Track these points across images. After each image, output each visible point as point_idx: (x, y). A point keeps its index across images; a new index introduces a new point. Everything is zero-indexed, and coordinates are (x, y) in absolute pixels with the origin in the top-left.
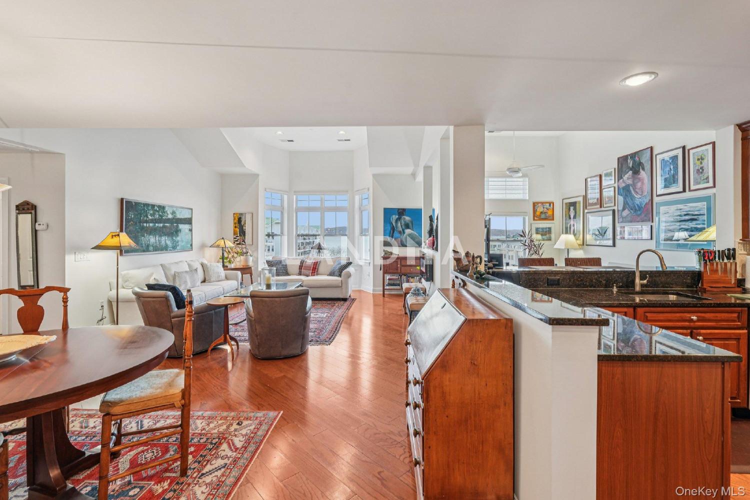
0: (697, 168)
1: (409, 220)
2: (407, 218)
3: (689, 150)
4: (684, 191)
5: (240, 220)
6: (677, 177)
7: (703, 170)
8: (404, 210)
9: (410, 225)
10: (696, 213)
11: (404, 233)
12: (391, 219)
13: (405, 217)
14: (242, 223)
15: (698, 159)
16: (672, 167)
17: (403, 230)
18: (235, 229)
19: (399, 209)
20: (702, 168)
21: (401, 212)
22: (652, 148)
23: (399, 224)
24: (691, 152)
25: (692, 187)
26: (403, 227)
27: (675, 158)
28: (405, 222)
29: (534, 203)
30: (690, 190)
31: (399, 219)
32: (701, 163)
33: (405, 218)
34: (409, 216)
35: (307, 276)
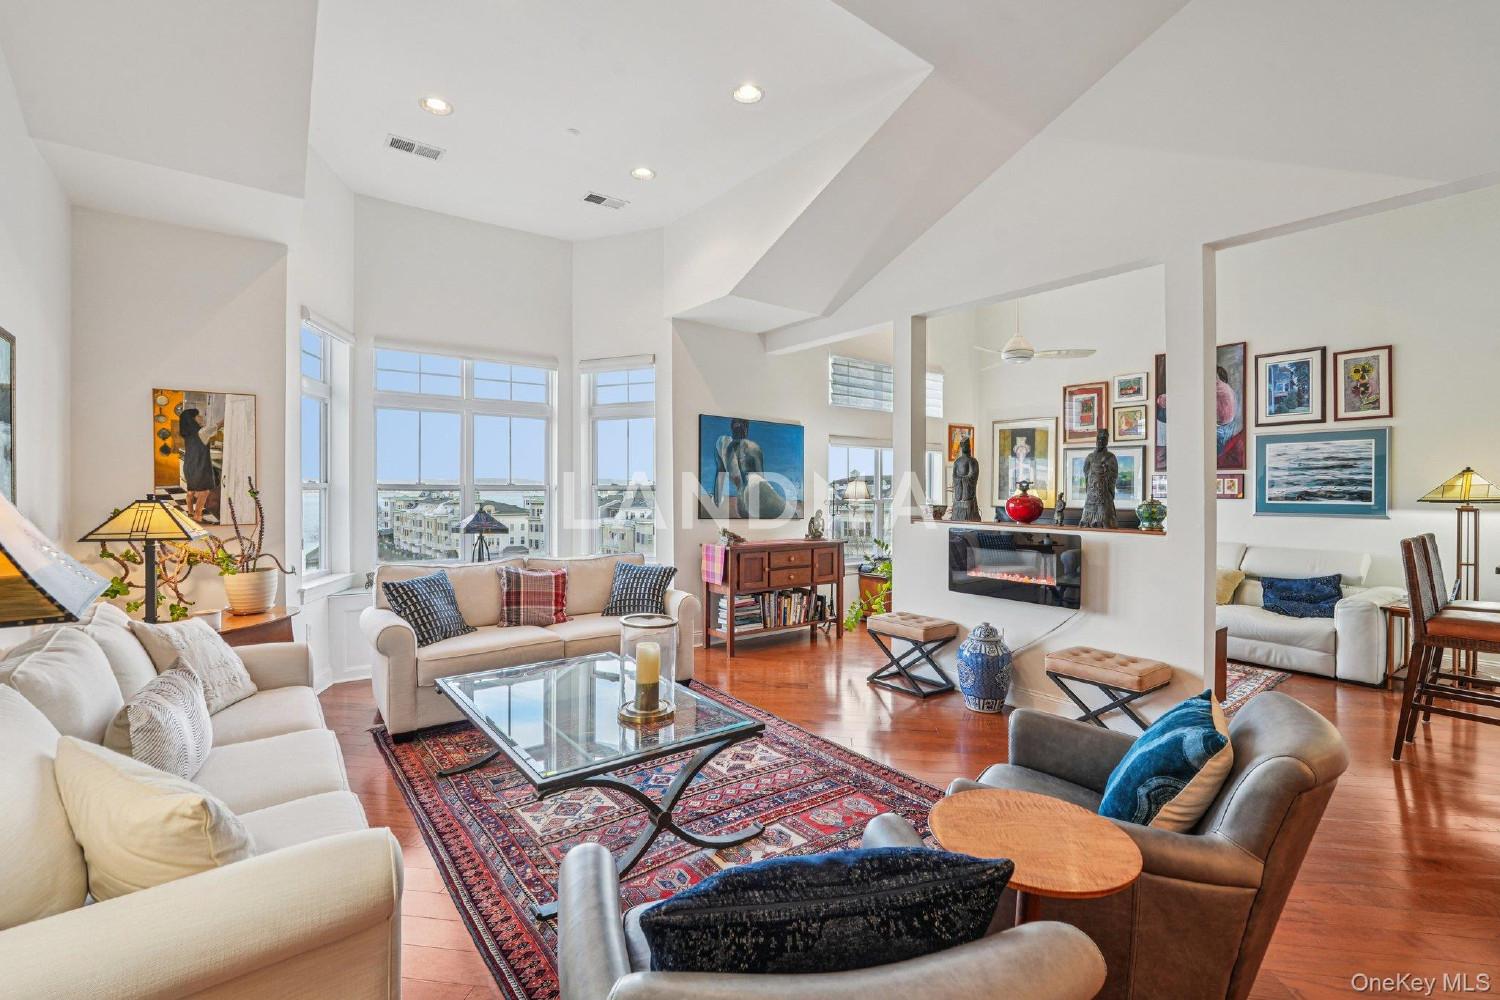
0: (1354, 384)
1: (755, 451)
2: (752, 445)
3: (1335, 355)
5: (189, 422)
7: (1367, 389)
8: (745, 422)
9: (758, 462)
10: (1351, 456)
11: (745, 482)
12: (718, 447)
13: (747, 441)
14: (204, 435)
15: (1357, 371)
16: (1295, 380)
17: (744, 475)
18: (163, 458)
19: (734, 420)
20: (1365, 385)
21: (740, 428)
22: (1245, 345)
24: (1341, 359)
25: (1342, 414)
26: (744, 468)
27: (1302, 368)
28: (747, 454)
29: (951, 427)
30: (1336, 419)
31: (733, 448)
32: (1363, 377)
33: (746, 446)
35: (544, 625)
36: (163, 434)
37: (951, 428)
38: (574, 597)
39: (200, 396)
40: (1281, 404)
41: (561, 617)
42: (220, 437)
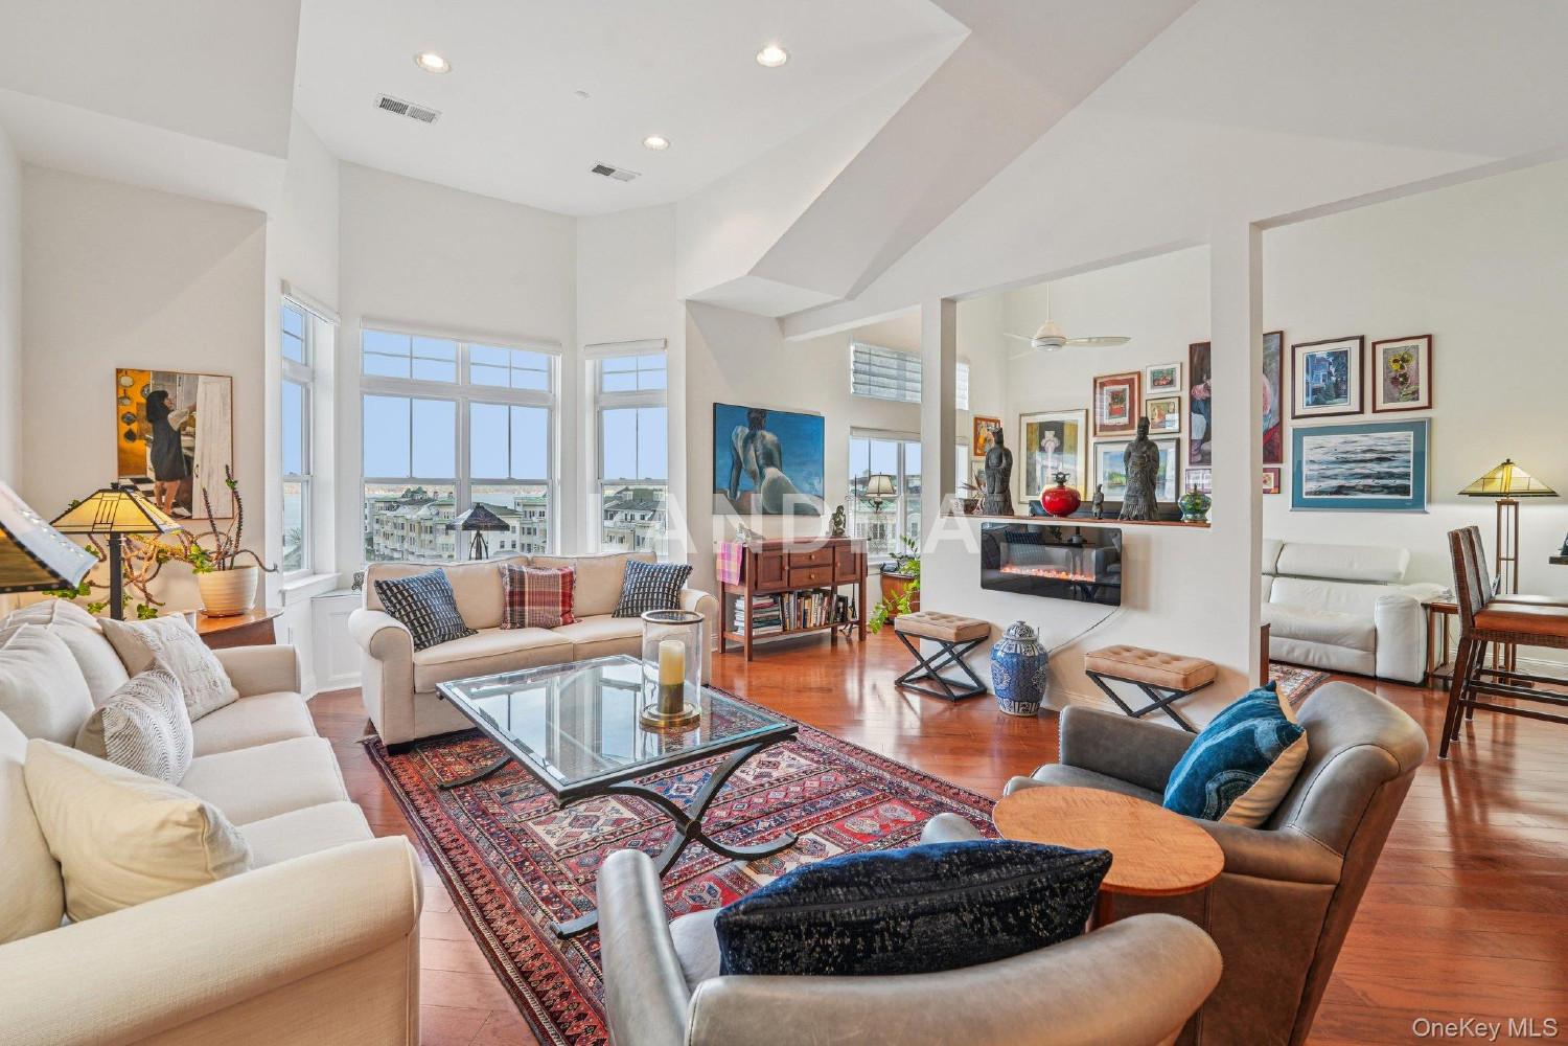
0: (1393, 374)
1: (773, 443)
2: (770, 437)
3: (1374, 345)
4: (1362, 411)
5: (157, 406)
6: (1344, 388)
7: (1406, 379)
8: (763, 413)
9: (776, 455)
11: (762, 476)
12: (733, 438)
13: (765, 433)
14: (174, 420)
15: (1396, 361)
16: (1333, 370)
17: (761, 469)
18: (128, 445)
19: (751, 411)
20: (1404, 376)
21: (757, 419)
22: (1281, 333)
23: (752, 453)
24: (1380, 349)
25: (1380, 405)
26: (761, 462)
27: (1340, 358)
28: (764, 447)
30: (1374, 411)
31: (750, 439)
32: (1402, 367)
33: (764, 437)
34: (774, 433)
35: (549, 627)
36: (128, 419)
37: (977, 420)
38: (582, 599)
39: (169, 376)
40: (1318, 396)
41: (568, 617)
42: (192, 422)
